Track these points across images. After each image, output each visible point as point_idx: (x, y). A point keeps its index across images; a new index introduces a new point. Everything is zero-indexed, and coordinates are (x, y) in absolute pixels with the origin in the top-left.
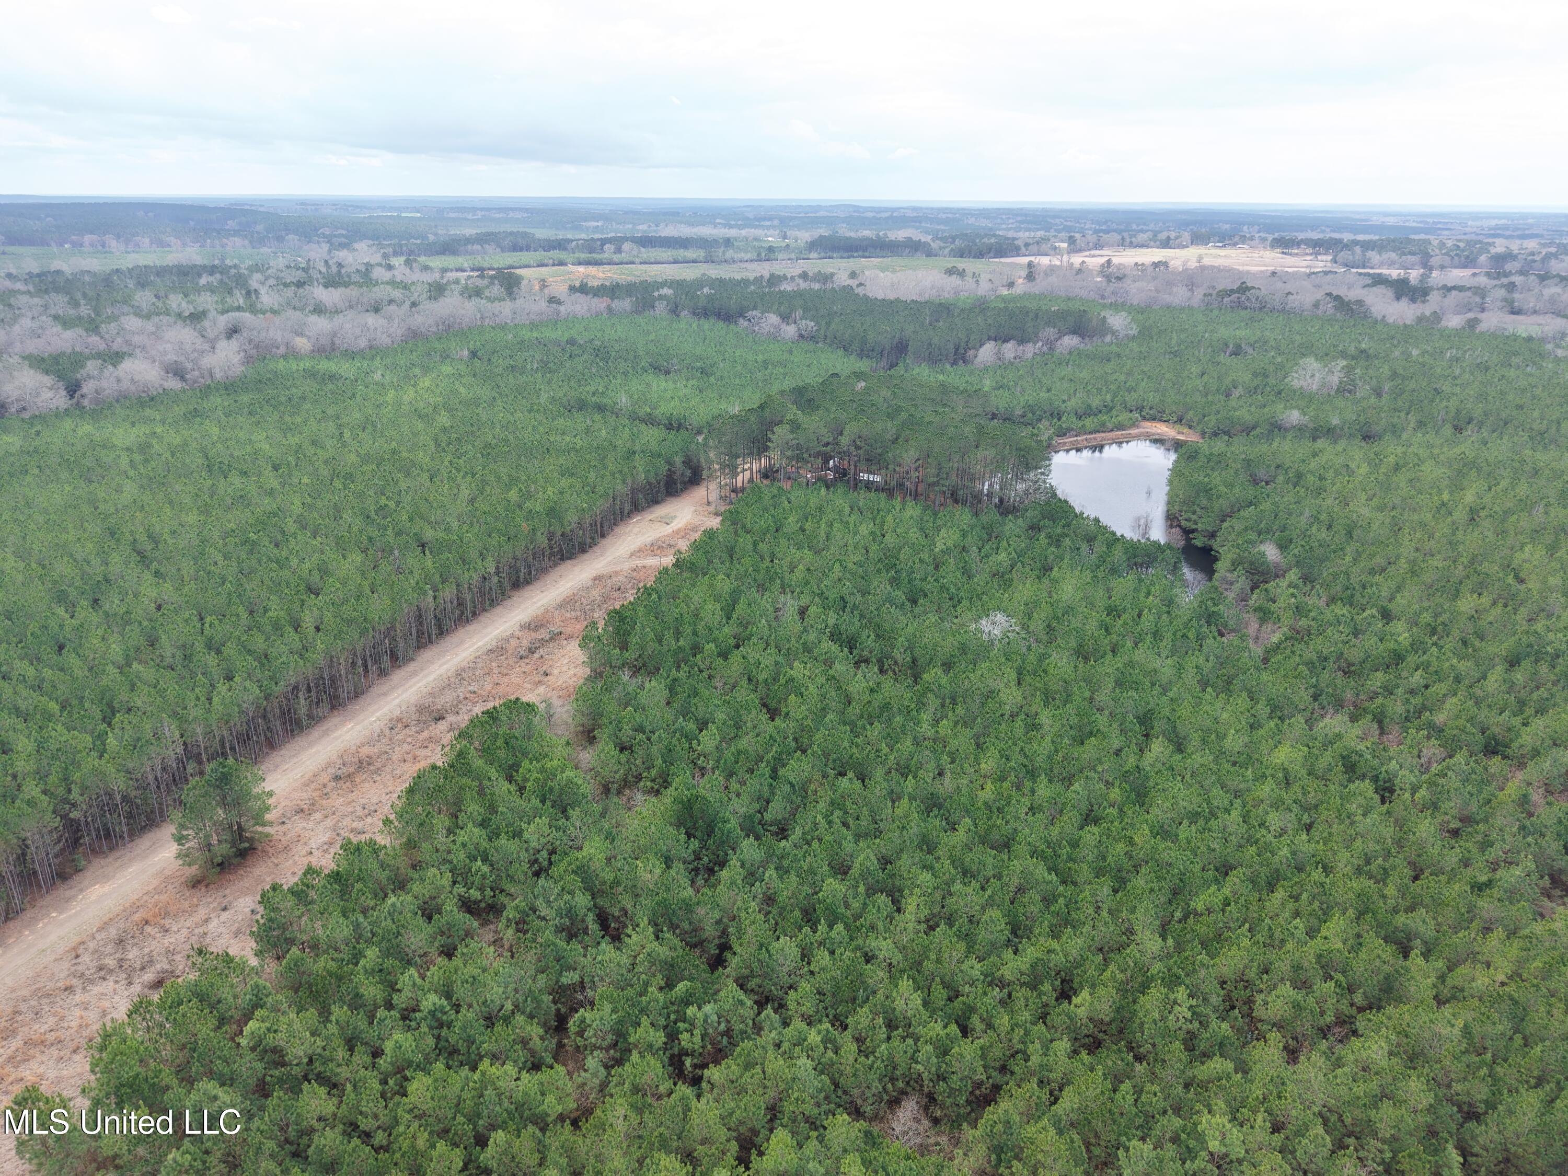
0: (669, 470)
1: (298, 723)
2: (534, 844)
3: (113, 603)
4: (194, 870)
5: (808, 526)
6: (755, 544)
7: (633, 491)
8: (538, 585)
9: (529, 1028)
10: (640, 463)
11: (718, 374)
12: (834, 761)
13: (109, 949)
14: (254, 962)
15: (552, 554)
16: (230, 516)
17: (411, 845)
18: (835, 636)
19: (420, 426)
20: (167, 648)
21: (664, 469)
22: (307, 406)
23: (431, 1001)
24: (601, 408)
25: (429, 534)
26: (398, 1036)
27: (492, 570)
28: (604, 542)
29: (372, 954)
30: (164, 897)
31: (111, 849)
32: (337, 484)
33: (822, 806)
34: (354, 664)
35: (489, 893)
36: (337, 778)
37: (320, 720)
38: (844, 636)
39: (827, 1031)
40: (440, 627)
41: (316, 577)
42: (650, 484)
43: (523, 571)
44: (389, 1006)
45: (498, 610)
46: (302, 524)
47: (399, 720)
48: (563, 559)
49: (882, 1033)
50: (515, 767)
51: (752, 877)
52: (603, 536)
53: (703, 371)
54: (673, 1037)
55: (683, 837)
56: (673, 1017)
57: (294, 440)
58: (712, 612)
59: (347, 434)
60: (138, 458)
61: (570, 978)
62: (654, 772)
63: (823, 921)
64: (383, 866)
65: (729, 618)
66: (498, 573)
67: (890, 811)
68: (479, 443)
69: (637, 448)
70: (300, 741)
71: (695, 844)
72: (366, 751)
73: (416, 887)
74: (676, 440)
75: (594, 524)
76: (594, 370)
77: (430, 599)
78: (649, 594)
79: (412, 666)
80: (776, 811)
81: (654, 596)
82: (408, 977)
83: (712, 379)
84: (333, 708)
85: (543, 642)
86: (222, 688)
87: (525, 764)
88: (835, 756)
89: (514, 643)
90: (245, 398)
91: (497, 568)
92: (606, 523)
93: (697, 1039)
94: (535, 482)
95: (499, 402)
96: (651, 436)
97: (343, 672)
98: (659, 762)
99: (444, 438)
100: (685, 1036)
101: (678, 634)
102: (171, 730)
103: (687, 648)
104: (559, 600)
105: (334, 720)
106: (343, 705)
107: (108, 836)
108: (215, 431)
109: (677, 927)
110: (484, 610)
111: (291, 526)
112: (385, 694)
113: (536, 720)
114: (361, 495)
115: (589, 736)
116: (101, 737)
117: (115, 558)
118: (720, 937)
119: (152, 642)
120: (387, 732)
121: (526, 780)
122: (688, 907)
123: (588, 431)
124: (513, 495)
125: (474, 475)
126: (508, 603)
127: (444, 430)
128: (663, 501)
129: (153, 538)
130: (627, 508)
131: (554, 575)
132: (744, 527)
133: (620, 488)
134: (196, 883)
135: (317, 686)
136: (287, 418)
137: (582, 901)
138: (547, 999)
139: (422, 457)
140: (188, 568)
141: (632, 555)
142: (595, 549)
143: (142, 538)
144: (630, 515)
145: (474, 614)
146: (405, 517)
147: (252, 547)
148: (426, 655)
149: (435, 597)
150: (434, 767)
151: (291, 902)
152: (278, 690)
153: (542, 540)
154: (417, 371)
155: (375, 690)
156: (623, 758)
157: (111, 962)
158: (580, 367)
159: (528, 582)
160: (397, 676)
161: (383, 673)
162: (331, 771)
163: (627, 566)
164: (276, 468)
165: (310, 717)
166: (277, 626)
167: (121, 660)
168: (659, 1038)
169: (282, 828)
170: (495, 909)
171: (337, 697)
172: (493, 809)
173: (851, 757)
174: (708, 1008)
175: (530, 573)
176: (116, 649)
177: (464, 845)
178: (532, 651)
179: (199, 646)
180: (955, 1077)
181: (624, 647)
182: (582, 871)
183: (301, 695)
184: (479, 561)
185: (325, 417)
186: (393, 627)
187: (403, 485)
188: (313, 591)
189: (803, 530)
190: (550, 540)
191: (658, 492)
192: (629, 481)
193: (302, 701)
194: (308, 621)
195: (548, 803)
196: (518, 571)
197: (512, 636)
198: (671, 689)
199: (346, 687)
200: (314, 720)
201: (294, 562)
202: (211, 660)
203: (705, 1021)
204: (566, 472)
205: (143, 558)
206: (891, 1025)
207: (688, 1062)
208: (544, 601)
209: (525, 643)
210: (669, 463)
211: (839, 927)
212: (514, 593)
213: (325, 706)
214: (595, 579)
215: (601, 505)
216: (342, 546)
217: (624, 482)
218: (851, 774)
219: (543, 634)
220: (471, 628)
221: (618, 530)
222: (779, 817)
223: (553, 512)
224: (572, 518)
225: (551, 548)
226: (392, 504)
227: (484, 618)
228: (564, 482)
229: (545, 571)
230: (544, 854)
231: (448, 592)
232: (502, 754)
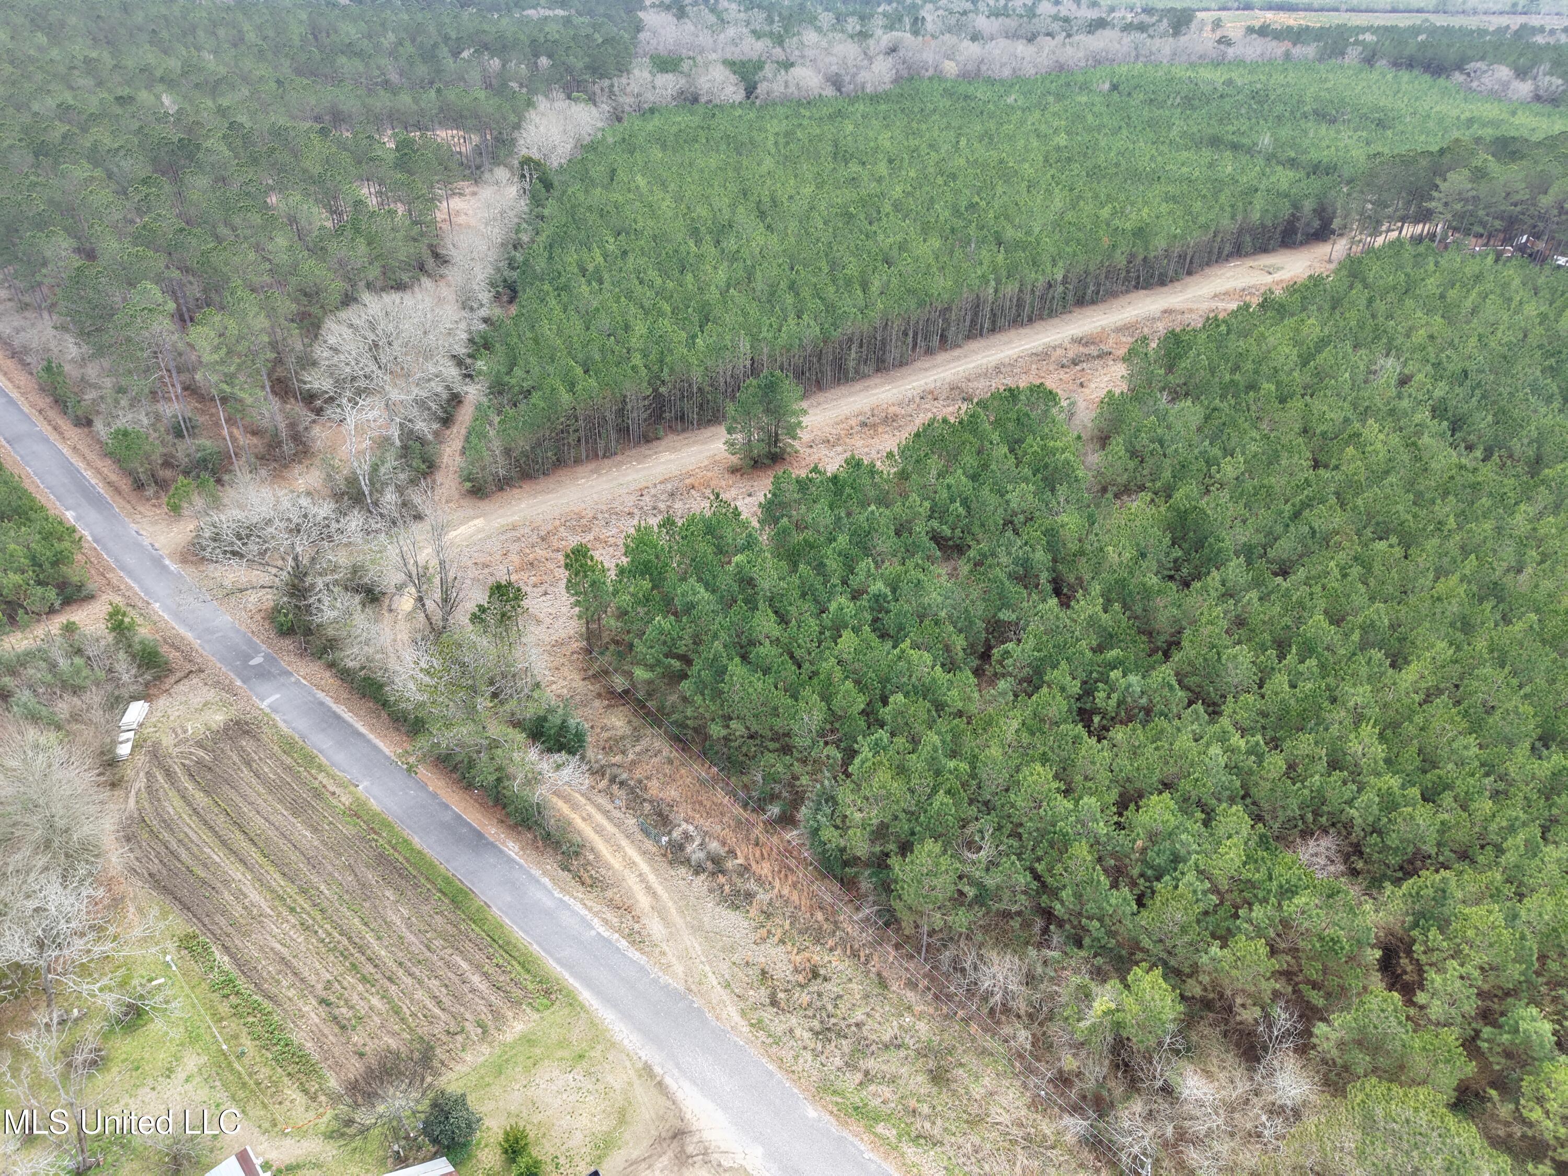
0: (1293, 215)
1: (846, 372)
2: (1014, 505)
3: (731, 244)
4: (735, 460)
5: (1452, 294)
6: (1370, 301)
7: (1241, 232)
8: (1102, 307)
9: (954, 637)
10: (1259, 202)
11: (1400, 128)
12: (1378, 524)
13: (663, 497)
14: (755, 524)
15: (1127, 279)
16: (838, 192)
17: (903, 475)
18: (1439, 411)
19: (1035, 143)
20: (759, 285)
21: (1286, 211)
22: (936, 117)
23: (878, 586)
24: (1235, 147)
25: (1010, 233)
26: (843, 600)
27: (1059, 277)
28: (1189, 279)
29: (843, 540)
30: (709, 474)
31: (683, 430)
32: (940, 180)
33: (1342, 557)
34: (905, 334)
35: (958, 532)
36: (864, 424)
37: (865, 376)
38: (1450, 414)
39: (1257, 744)
40: (994, 322)
41: (895, 253)
42: (1263, 226)
43: (1092, 288)
44: (845, 582)
45: (1055, 321)
46: (897, 207)
47: (931, 392)
48: (1136, 287)
49: (1322, 766)
50: (1019, 441)
51: (1228, 594)
52: (1190, 273)
53: (1380, 124)
54: (1088, 691)
55: (1167, 541)
56: (1094, 675)
57: (914, 142)
58: (1286, 355)
59: (963, 142)
60: (782, 140)
61: (1006, 615)
62: (1158, 484)
63: (1294, 651)
64: (875, 485)
65: (1305, 364)
66: (1065, 281)
67: (1429, 583)
68: (1089, 164)
69: (1262, 187)
70: (843, 390)
71: (1177, 553)
72: (892, 410)
73: (897, 508)
74: (1315, 185)
75: (1182, 257)
76: (1243, 111)
77: (991, 291)
78: (1218, 326)
79: (957, 352)
80: (1285, 547)
81: (1223, 328)
82: (865, 565)
83: (1389, 133)
84: (878, 370)
85: (1089, 358)
86: (792, 321)
87: (1029, 440)
88: (1381, 519)
89: (1059, 352)
90: (883, 107)
91: (1065, 277)
92: (1195, 260)
93: (1113, 702)
94: (1132, 205)
95: (1125, 132)
96: (1284, 178)
97: (894, 337)
98: (1167, 474)
99: (1054, 156)
100: (1100, 695)
101: (1236, 368)
102: (745, 346)
103: (1242, 383)
104: (1119, 324)
105: (876, 380)
106: (887, 369)
107: (682, 418)
108: (851, 127)
109: (1130, 609)
110: (1042, 319)
111: (887, 208)
112: (926, 370)
113: (1054, 411)
114: (957, 192)
115: (1103, 440)
116: (694, 337)
117: (741, 209)
118: (1172, 635)
119: (750, 278)
120: (917, 400)
121: (1025, 453)
122: (1147, 593)
123: (1211, 165)
124: (1105, 212)
125: (1071, 190)
126: (1066, 317)
127: (1058, 149)
128: (1274, 250)
129: (774, 203)
130: (1228, 248)
131: (1123, 300)
132: (1364, 281)
133: (1226, 222)
134: (734, 470)
135: (869, 343)
136: (914, 125)
137: (1040, 556)
138: (980, 625)
139: (1027, 169)
140: (793, 225)
141: (1215, 296)
142: (1176, 284)
143: (766, 200)
144: (1229, 257)
145: (1030, 320)
146: (991, 215)
147: (849, 217)
148: (974, 345)
149: (996, 291)
150: (945, 421)
151: (794, 487)
152: (836, 334)
153: (1120, 260)
154: (1051, 99)
155: (918, 364)
156: (1131, 465)
157: (662, 506)
158: (1228, 107)
159: (1093, 302)
160: (941, 357)
161: (929, 352)
162: (861, 418)
163: (1205, 306)
164: (890, 161)
165: (857, 372)
166: (849, 282)
167: (722, 284)
168: (1075, 688)
169: (808, 450)
170: (960, 549)
171: (883, 361)
172: (985, 466)
173: (1401, 524)
174: (1133, 679)
175: (1098, 293)
176: (721, 276)
177: (949, 487)
178: (1075, 363)
179: (783, 285)
180: (1394, 835)
181: (1170, 369)
182: (1051, 534)
183: (854, 348)
184: (1049, 265)
185: (948, 127)
186: (948, 309)
187: (999, 190)
188: (888, 262)
189: (1442, 297)
190: (1129, 262)
191: (1270, 238)
192: (1239, 217)
193: (853, 355)
194: (876, 285)
195: (1039, 476)
196: (1086, 287)
197: (1060, 346)
198: (1207, 418)
199: (893, 353)
200: (860, 376)
201: (881, 237)
202: (789, 299)
203: (1127, 688)
204: (1169, 198)
205: (762, 215)
206: (1334, 765)
207: (1096, 719)
208: (1103, 323)
209: (1071, 354)
210: (1296, 206)
211: (1312, 662)
212: (1078, 310)
213: (873, 366)
214: (1165, 312)
215: (1196, 238)
216: (925, 230)
217: (1233, 217)
218: (1394, 540)
219: (1093, 350)
220: (1022, 331)
221: (1207, 271)
222: (1285, 556)
223: (1140, 233)
224: (1160, 243)
225: (1128, 272)
226: (983, 204)
227: (1038, 325)
228: (1164, 208)
229: (1114, 295)
230: (1021, 518)
231: (1010, 289)
232: (1011, 426)
